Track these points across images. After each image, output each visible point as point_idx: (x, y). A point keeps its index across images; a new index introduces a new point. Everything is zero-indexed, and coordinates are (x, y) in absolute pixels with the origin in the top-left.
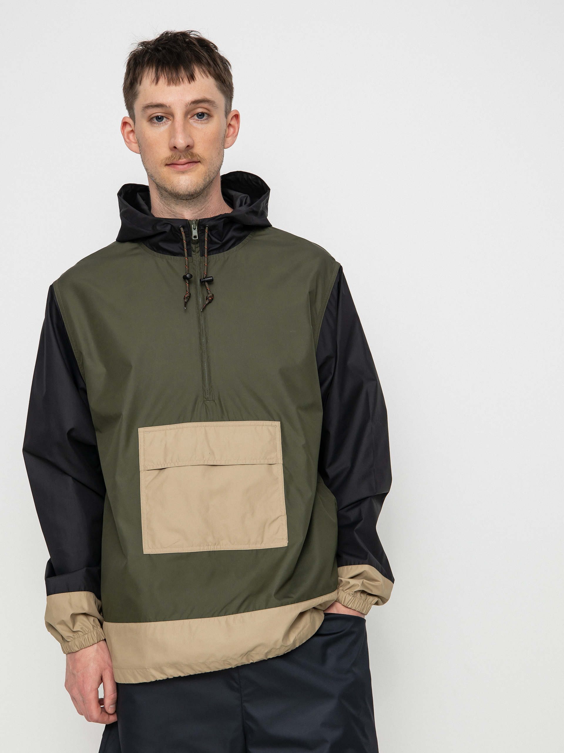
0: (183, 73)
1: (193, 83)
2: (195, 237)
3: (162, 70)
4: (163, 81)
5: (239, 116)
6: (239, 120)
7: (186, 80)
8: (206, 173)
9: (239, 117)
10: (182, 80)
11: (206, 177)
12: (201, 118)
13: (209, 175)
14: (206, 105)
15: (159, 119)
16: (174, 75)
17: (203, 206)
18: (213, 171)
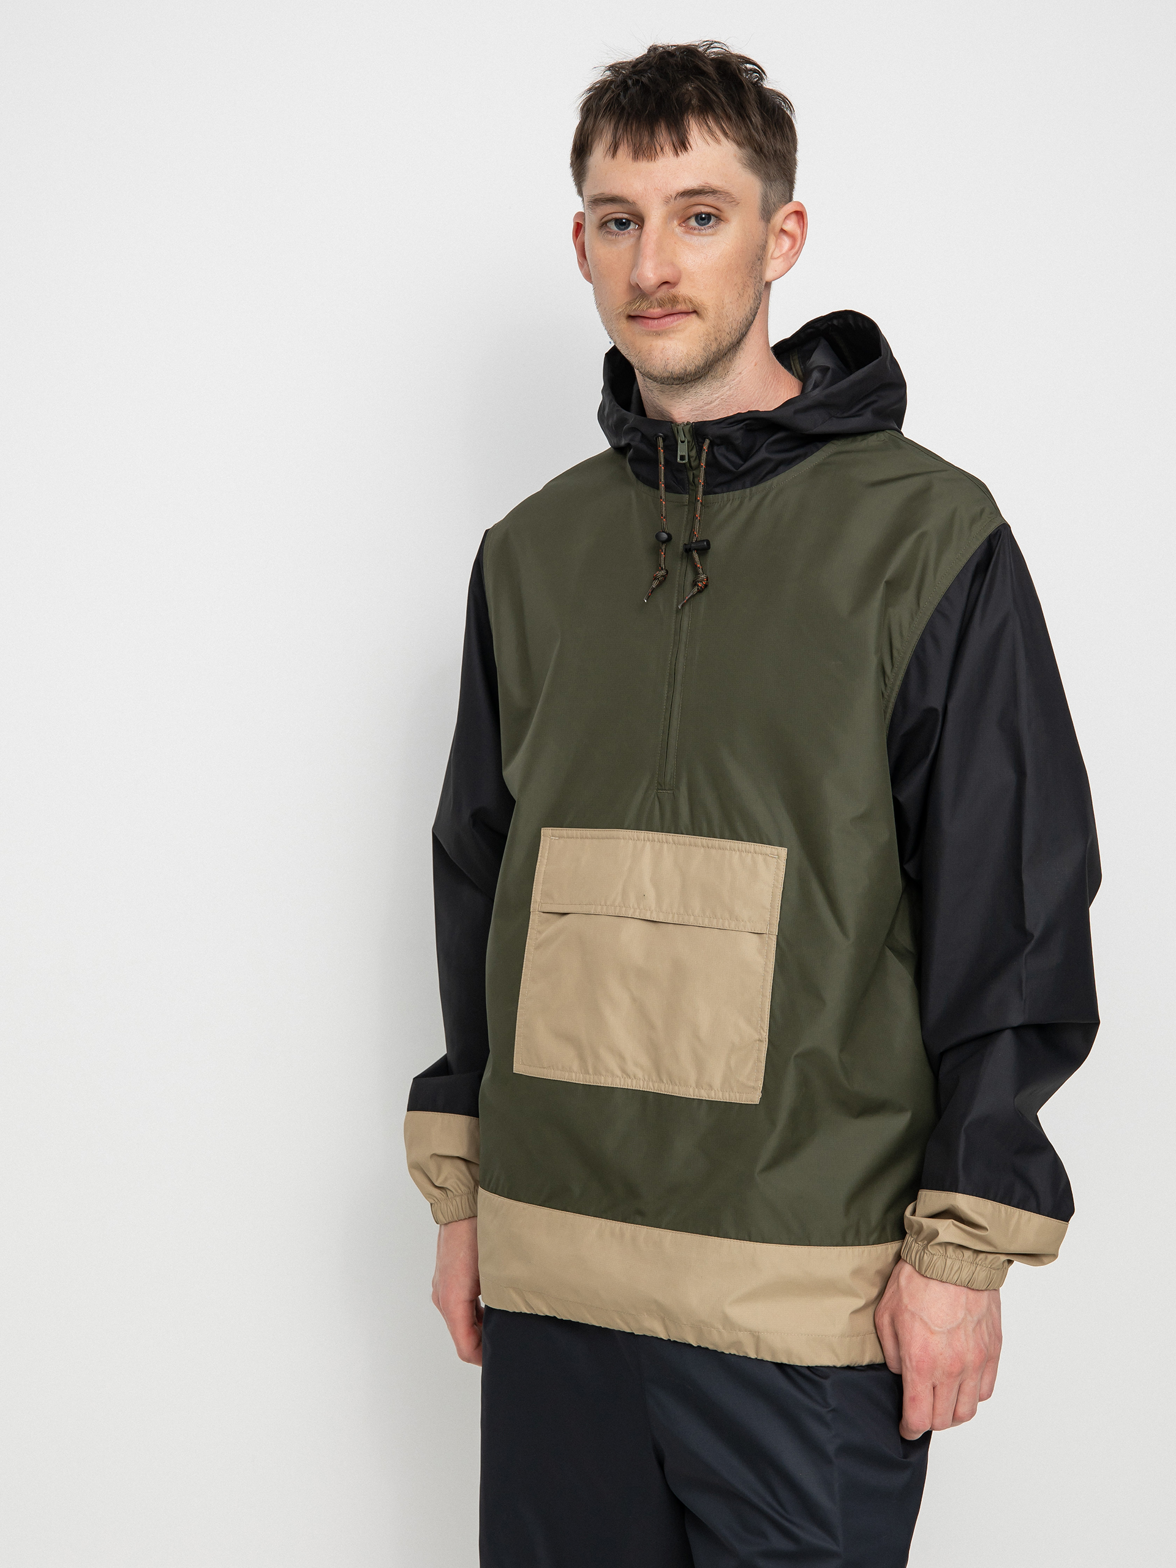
0: (663, 137)
1: (684, 157)
2: (682, 458)
3: (625, 130)
4: (624, 151)
5: (804, 214)
6: (805, 222)
7: (668, 149)
8: (708, 335)
9: (805, 217)
10: (662, 149)
11: (709, 343)
12: (705, 224)
13: (716, 339)
14: (709, 199)
15: (622, 224)
16: (646, 140)
17: (717, 395)
18: (728, 330)
